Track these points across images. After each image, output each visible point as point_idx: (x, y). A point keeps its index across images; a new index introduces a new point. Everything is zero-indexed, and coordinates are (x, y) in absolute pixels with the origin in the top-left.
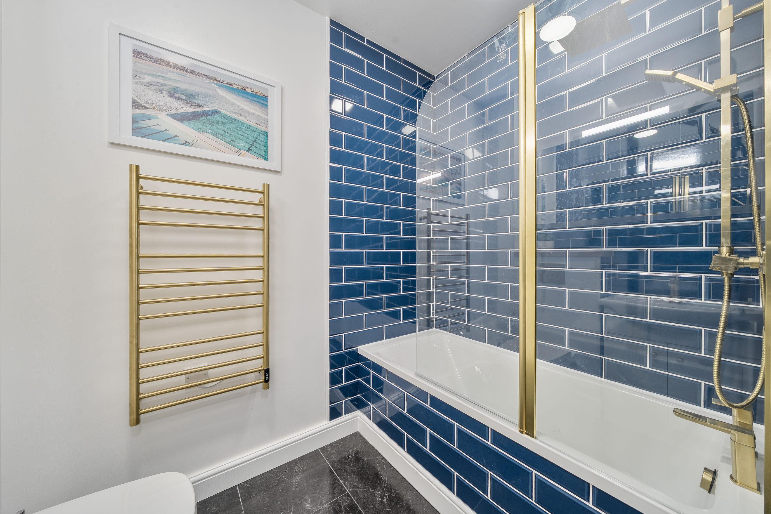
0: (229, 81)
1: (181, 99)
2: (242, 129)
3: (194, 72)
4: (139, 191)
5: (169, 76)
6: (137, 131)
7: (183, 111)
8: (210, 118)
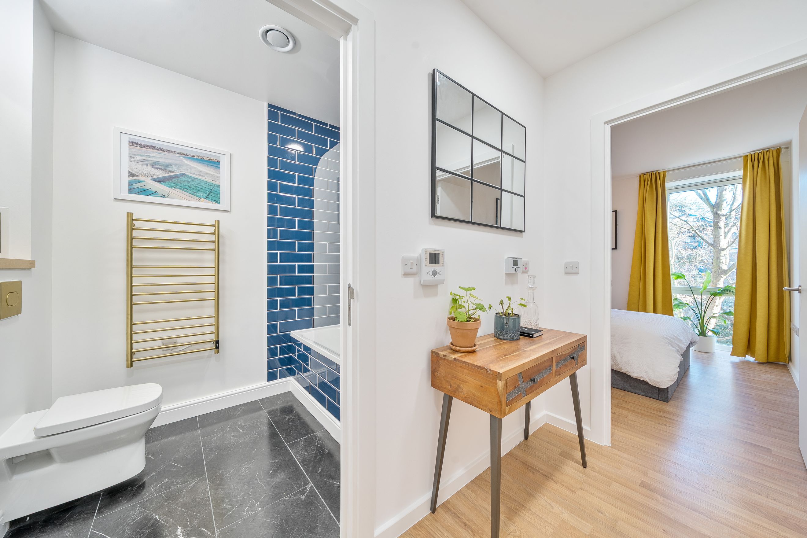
0: (192, 154)
1: (160, 169)
2: (201, 185)
3: (168, 151)
4: (133, 228)
5: (152, 155)
6: (131, 191)
7: (161, 176)
8: (179, 179)
